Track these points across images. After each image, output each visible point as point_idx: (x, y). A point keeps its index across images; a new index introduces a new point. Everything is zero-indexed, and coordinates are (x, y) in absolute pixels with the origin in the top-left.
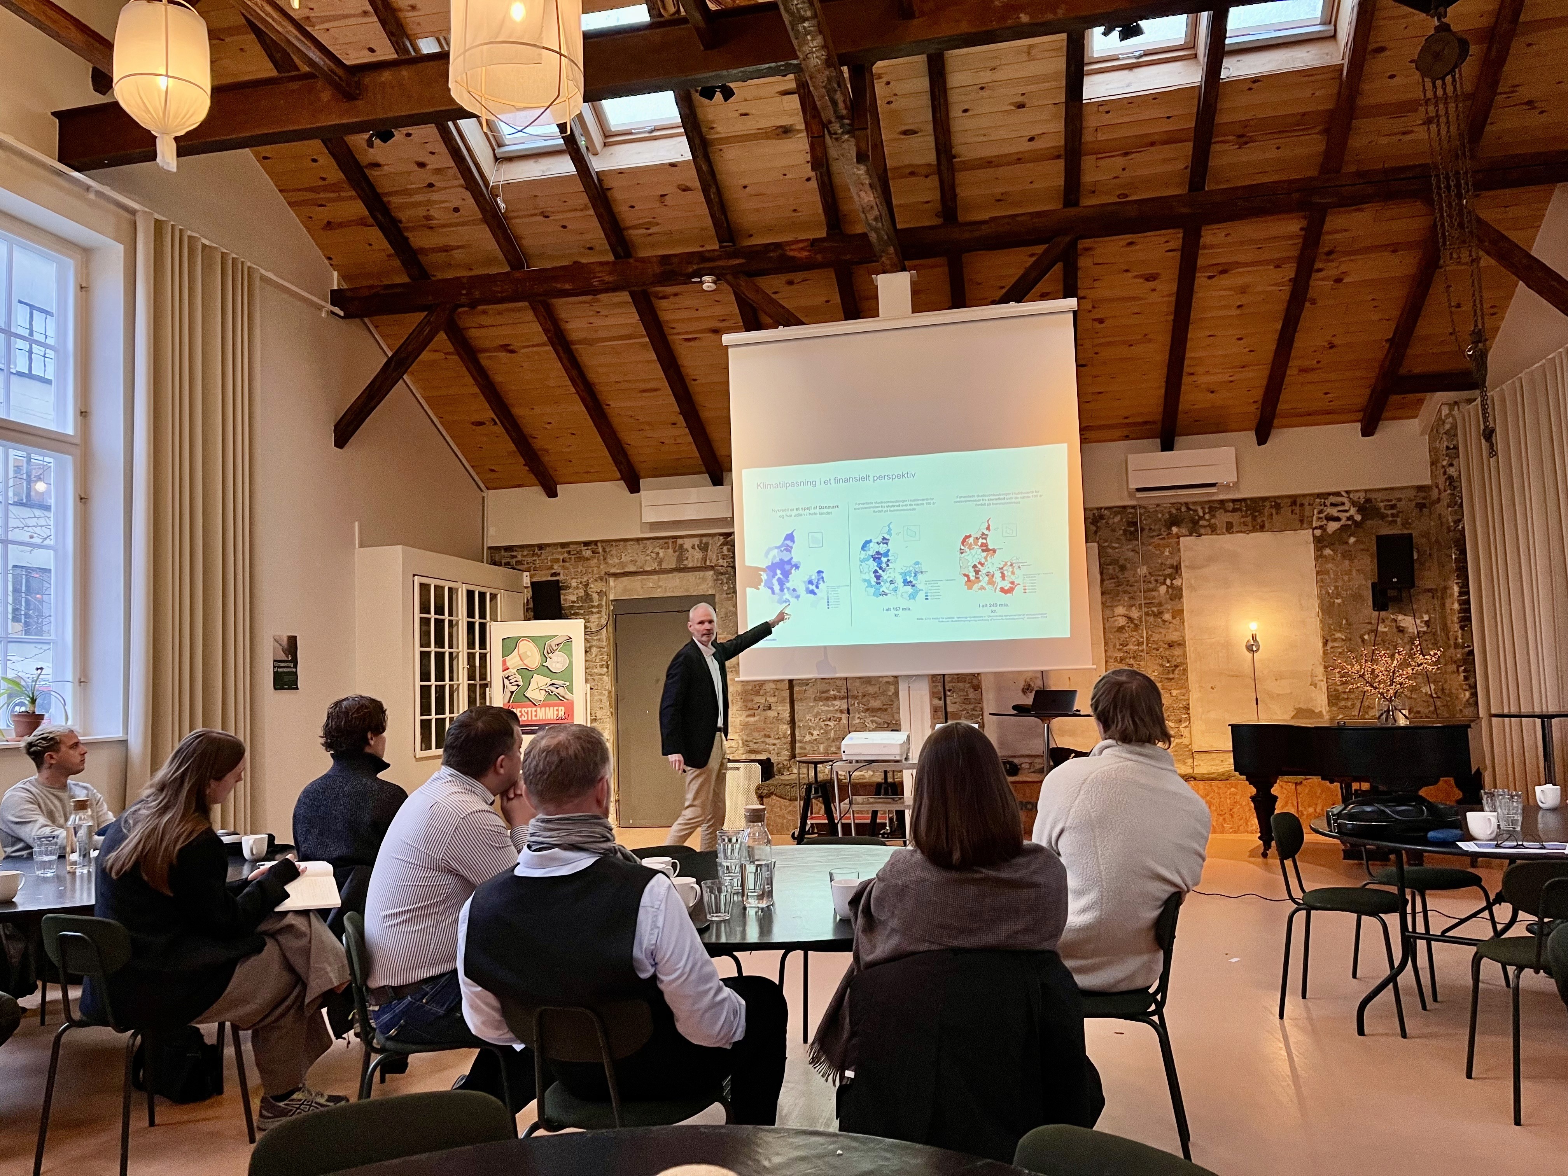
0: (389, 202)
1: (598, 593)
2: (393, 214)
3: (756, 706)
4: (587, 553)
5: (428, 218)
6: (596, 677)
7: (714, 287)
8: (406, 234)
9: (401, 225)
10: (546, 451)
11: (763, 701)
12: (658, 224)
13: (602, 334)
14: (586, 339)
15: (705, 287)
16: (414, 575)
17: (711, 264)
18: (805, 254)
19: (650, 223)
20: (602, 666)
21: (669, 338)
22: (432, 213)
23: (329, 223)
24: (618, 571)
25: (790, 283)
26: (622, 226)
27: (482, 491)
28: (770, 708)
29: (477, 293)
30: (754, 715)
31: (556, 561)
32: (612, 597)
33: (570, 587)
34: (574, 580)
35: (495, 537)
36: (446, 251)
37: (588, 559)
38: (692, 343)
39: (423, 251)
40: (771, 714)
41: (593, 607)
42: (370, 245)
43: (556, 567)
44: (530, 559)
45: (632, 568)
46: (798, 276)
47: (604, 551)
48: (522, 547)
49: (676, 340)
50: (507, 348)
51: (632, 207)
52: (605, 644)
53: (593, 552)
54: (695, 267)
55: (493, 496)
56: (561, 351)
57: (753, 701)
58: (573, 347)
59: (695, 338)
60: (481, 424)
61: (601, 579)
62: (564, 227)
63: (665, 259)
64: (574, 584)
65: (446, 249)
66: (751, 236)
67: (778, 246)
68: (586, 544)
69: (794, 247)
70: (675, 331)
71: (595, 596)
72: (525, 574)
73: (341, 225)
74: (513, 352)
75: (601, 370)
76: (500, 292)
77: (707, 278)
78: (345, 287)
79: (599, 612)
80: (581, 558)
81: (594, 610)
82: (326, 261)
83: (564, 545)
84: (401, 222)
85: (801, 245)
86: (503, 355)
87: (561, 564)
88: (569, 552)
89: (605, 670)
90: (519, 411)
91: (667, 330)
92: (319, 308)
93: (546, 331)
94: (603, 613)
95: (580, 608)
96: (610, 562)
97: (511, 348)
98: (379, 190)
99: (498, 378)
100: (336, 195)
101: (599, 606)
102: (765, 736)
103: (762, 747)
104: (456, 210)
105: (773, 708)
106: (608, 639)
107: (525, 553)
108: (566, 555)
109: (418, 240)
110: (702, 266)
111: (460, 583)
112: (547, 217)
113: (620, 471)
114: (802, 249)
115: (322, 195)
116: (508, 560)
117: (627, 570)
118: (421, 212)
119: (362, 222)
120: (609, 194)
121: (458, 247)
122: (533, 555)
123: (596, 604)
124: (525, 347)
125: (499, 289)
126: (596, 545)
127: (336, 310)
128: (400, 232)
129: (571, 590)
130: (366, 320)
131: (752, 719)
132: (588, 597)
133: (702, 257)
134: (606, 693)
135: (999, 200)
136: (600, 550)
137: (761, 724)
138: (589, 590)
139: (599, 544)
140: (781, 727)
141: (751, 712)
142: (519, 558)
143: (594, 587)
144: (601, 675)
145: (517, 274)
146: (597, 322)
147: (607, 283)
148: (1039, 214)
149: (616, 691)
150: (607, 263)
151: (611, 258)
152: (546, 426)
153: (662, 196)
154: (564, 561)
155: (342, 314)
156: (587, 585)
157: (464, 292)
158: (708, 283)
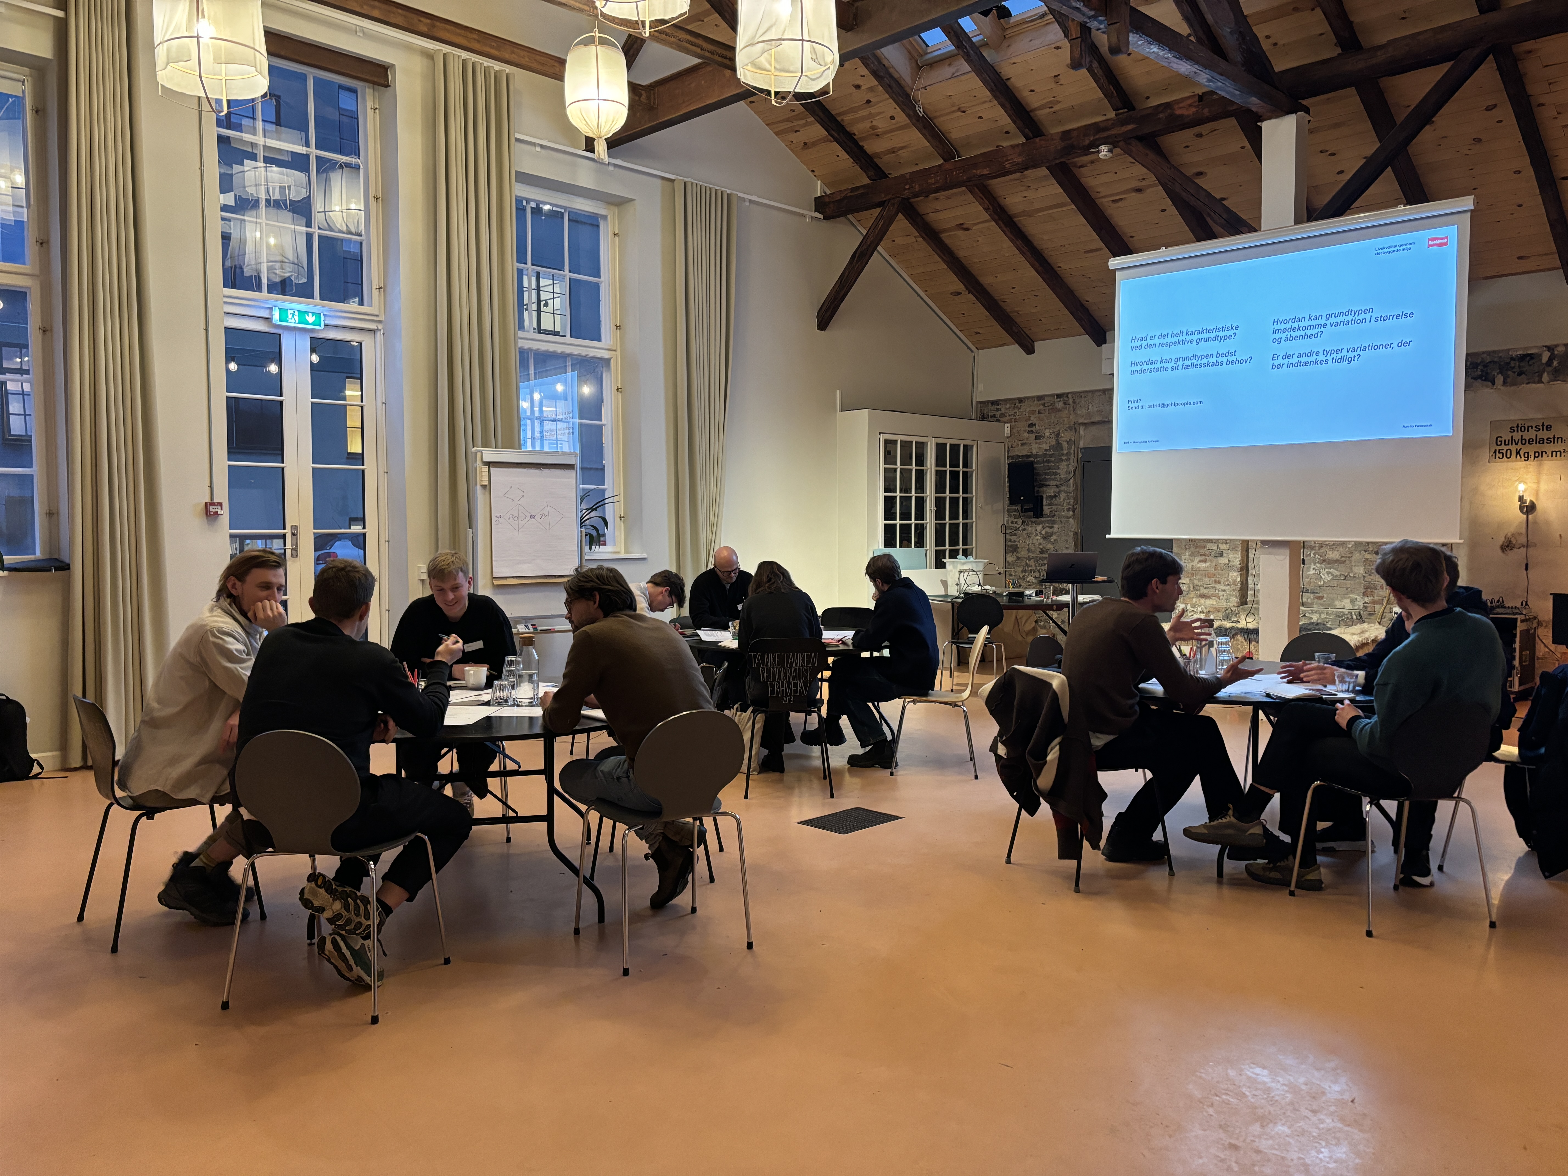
0: (842, 120)
1: (1068, 442)
2: (848, 130)
3: (1208, 553)
4: (1060, 405)
5: (873, 128)
6: (1064, 520)
7: (1110, 155)
8: (861, 144)
9: (855, 137)
10: (1018, 312)
11: (1215, 548)
12: (1059, 102)
13: (1037, 206)
14: (1024, 211)
15: (1102, 155)
16: (880, 433)
17: (1106, 134)
18: (1193, 110)
19: (1051, 102)
20: (1068, 510)
21: (1097, 201)
22: (874, 123)
23: (805, 143)
24: (1086, 421)
25: (1200, 135)
26: (1028, 110)
27: (972, 351)
28: (1221, 555)
29: (917, 186)
30: (1205, 561)
31: (1033, 412)
32: (1081, 445)
33: (1044, 437)
34: (1048, 430)
35: (984, 392)
36: (894, 152)
37: (1059, 410)
38: (1120, 204)
39: (878, 155)
40: (1223, 561)
41: (1063, 455)
42: (838, 156)
43: (1032, 418)
44: (1012, 412)
45: (1098, 419)
46: (1204, 129)
47: (1074, 402)
48: (1005, 401)
49: (1105, 202)
50: (961, 227)
51: (1032, 91)
52: (1071, 489)
53: (1065, 404)
54: (1092, 139)
55: (983, 356)
56: (1002, 225)
57: (1205, 547)
58: (1015, 219)
59: (1121, 199)
60: (959, 293)
61: (1070, 428)
62: (980, 118)
63: (1066, 134)
64: (1047, 434)
65: (893, 151)
66: (1148, 98)
67: (1167, 105)
68: (1059, 396)
69: (1181, 105)
70: (1101, 195)
71: (1065, 445)
72: (1006, 425)
73: (814, 144)
74: (967, 229)
75: (1046, 237)
76: (934, 184)
77: (1102, 147)
78: (828, 192)
79: (1068, 460)
80: (1054, 410)
81: (1064, 458)
82: (810, 173)
83: (1040, 398)
84: (855, 135)
85: (1189, 102)
86: (960, 233)
87: (1037, 415)
88: (1044, 405)
89: (1071, 513)
90: (986, 280)
91: (1093, 195)
92: (804, 216)
93: (986, 210)
94: (1071, 461)
95: (1051, 456)
96: (1079, 412)
97: (965, 226)
98: (833, 113)
99: (961, 254)
100: (804, 121)
101: (1068, 454)
102: (1215, 581)
103: (1212, 592)
104: (892, 118)
105: (1225, 555)
106: (1076, 485)
107: (1008, 406)
108: (1041, 407)
109: (872, 147)
110: (1097, 137)
111: (930, 438)
112: (964, 112)
113: (1082, 326)
114: (1190, 105)
115: (795, 123)
116: (994, 413)
117: (1093, 420)
118: (866, 125)
119: (824, 140)
120: (1008, 83)
121: (902, 148)
122: (1014, 408)
123: (1065, 452)
124: (976, 224)
125: (933, 181)
126: (1067, 397)
127: (818, 215)
128: (856, 143)
129: (1044, 440)
130: (850, 216)
131: (1204, 565)
132: (1059, 446)
133: (1096, 128)
134: (1071, 534)
135: (1404, 18)
136: (1071, 401)
137: (1212, 570)
138: (1060, 439)
139: (1070, 396)
140: (1231, 574)
141: (1203, 558)
142: (1003, 411)
143: (1066, 436)
144: (1068, 517)
145: (948, 166)
146: (1031, 194)
147: (1018, 164)
148: (1443, 28)
149: (1082, 532)
150: (1018, 145)
151: (1022, 140)
152: (1013, 291)
153: (1055, 76)
154: (1039, 413)
155: (822, 216)
156: (1058, 435)
157: (907, 187)
158: (1104, 151)
